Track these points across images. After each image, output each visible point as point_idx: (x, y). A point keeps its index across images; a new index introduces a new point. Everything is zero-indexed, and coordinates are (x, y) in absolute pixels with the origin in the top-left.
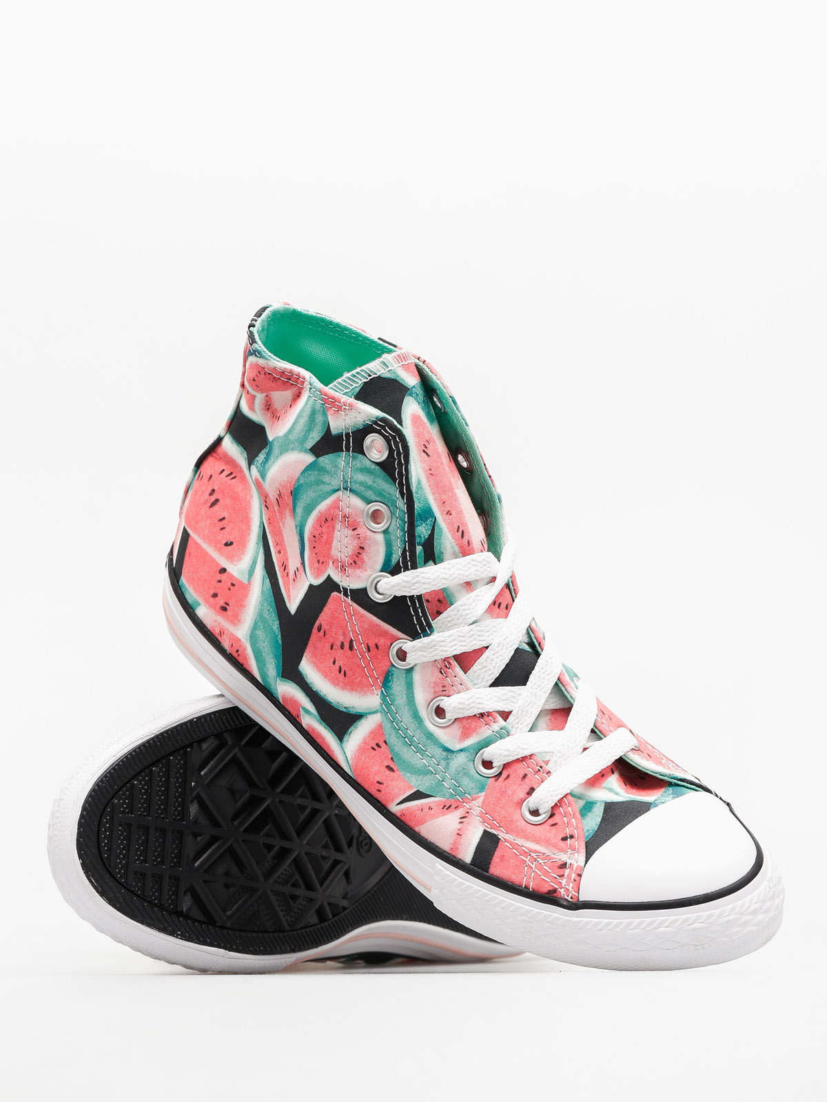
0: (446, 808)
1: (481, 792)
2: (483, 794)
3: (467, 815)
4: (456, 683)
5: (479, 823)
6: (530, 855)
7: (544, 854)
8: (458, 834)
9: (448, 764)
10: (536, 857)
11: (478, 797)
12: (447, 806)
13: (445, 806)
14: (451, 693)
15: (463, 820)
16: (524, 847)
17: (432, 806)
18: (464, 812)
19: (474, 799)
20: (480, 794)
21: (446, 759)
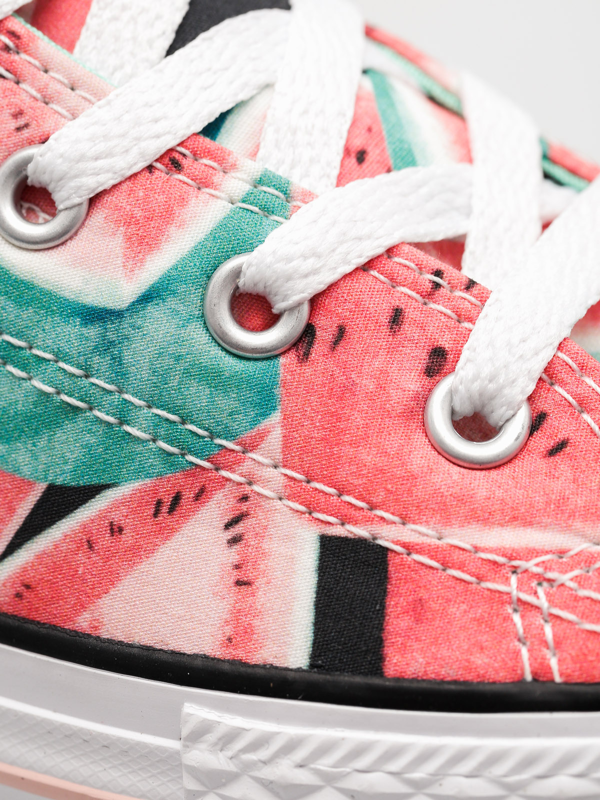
0: (165, 509)
1: (265, 415)
2: (276, 417)
3: (244, 507)
4: (54, 87)
5: (295, 521)
6: (515, 570)
7: (561, 553)
8: (239, 583)
9: (118, 360)
10: (539, 570)
11: (262, 436)
12: (168, 500)
13: (159, 503)
14: (46, 127)
15: (238, 529)
16: (484, 550)
17: (116, 517)
18: (233, 501)
19: (249, 446)
20: (266, 423)
21: (106, 347)
